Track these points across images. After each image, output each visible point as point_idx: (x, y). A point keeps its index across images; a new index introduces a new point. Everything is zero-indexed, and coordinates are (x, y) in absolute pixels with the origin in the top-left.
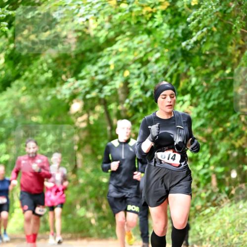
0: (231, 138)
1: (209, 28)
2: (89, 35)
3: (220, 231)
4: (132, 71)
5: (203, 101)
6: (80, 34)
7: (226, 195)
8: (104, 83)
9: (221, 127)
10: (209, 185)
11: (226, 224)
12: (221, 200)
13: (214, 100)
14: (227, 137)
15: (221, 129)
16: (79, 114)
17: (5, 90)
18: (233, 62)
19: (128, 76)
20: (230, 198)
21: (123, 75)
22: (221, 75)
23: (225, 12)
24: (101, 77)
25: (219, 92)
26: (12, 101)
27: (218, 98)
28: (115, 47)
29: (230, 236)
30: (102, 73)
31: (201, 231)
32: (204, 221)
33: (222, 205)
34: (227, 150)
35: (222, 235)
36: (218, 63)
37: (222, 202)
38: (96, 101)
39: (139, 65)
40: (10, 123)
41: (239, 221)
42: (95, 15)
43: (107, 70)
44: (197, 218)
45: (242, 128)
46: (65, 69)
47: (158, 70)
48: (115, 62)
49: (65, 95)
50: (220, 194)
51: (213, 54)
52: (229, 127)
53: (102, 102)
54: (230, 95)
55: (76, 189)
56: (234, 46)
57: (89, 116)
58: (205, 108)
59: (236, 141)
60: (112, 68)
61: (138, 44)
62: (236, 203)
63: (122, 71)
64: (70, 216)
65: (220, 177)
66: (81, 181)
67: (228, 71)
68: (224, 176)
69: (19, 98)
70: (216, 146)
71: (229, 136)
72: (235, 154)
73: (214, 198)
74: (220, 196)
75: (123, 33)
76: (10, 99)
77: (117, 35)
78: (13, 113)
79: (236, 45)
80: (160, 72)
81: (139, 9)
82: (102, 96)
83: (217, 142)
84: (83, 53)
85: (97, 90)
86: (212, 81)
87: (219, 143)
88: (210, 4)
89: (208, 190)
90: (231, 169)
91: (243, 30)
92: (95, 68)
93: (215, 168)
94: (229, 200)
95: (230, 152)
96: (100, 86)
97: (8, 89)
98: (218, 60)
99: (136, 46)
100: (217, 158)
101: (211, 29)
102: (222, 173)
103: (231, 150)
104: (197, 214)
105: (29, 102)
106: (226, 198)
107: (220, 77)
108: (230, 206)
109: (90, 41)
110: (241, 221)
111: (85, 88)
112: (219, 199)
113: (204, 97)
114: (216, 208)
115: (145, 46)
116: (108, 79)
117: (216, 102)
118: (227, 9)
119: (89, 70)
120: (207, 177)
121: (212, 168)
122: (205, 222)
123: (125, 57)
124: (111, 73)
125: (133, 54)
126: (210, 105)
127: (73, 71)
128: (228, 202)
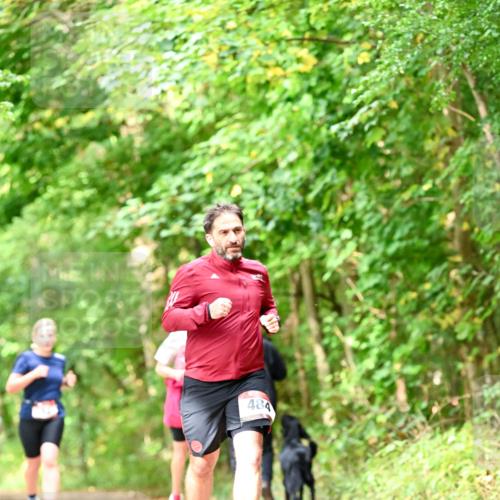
0: (433, 312)
1: (384, 102)
2: (167, 119)
3: (413, 486)
4: (245, 186)
5: (379, 242)
6: (149, 117)
7: (423, 419)
8: (194, 207)
9: (414, 290)
10: (392, 398)
11: (424, 472)
12: (415, 427)
13: (401, 239)
14: (426, 310)
15: (413, 295)
16: (148, 267)
17: (10, 221)
18: (435, 168)
19: (238, 196)
20: (430, 424)
21: (229, 193)
22: (413, 194)
23: (415, 74)
24: (188, 197)
25: (411, 225)
26: (23, 243)
27: (409, 236)
28: (215, 141)
29: (432, 494)
30: (191, 191)
31: (378, 485)
32: (382, 467)
33: (417, 437)
34: (425, 334)
35: (418, 492)
36: (407, 171)
37: (415, 431)
38: (179, 242)
39: (260, 175)
40: (19, 284)
41: (447, 467)
42: (177, 82)
43: (200, 184)
44: (369, 461)
45: (451, 291)
46: (122, 182)
47: (291, 181)
48: (215, 169)
49: (122, 229)
50: (413, 416)
51: (398, 155)
52: (428, 291)
53: (192, 244)
54: (430, 230)
55: (143, 406)
56: (437, 139)
57: (167, 272)
58: (384, 254)
59: (443, 318)
60: (209, 180)
61: (257, 135)
62: (441, 433)
63: (228, 187)
64: (132, 458)
65: (411, 385)
66: (153, 391)
67: (427, 187)
68: (418, 383)
69: (36, 238)
70: (405, 326)
71: (429, 306)
72: (441, 340)
73: (401, 423)
74: (412, 419)
75: (229, 115)
76: (19, 238)
77: (219, 119)
78: (25, 264)
79: (442, 137)
80: (294, 185)
81: (260, 71)
82: (190, 232)
83: (406, 319)
84: (156, 153)
85: (181, 222)
86: (397, 204)
87: (410, 321)
88: (395, 63)
89: (389, 408)
90: (434, 371)
91: (453, 109)
92: (178, 180)
93: (403, 367)
94: (429, 428)
95: (430, 338)
96: (188, 213)
97: (16, 220)
98: (405, 165)
99: (255, 139)
100: (407, 349)
101: (388, 103)
102: (416, 377)
103: (432, 333)
104: (369, 455)
105: (56, 244)
106: (423, 423)
107: (411, 199)
108: (432, 438)
109: (168, 130)
110: (451, 467)
111: (158, 217)
112: (410, 425)
113: (381, 233)
114: (405, 441)
115: (270, 140)
116: (201, 200)
117: (404, 244)
118: (420, 69)
119: (166, 184)
120: (387, 384)
121: (397, 367)
122: (386, 468)
123: (234, 159)
124: (207, 190)
125: (249, 154)
126: (392, 249)
127: (135, 187)
128: (427, 432)
